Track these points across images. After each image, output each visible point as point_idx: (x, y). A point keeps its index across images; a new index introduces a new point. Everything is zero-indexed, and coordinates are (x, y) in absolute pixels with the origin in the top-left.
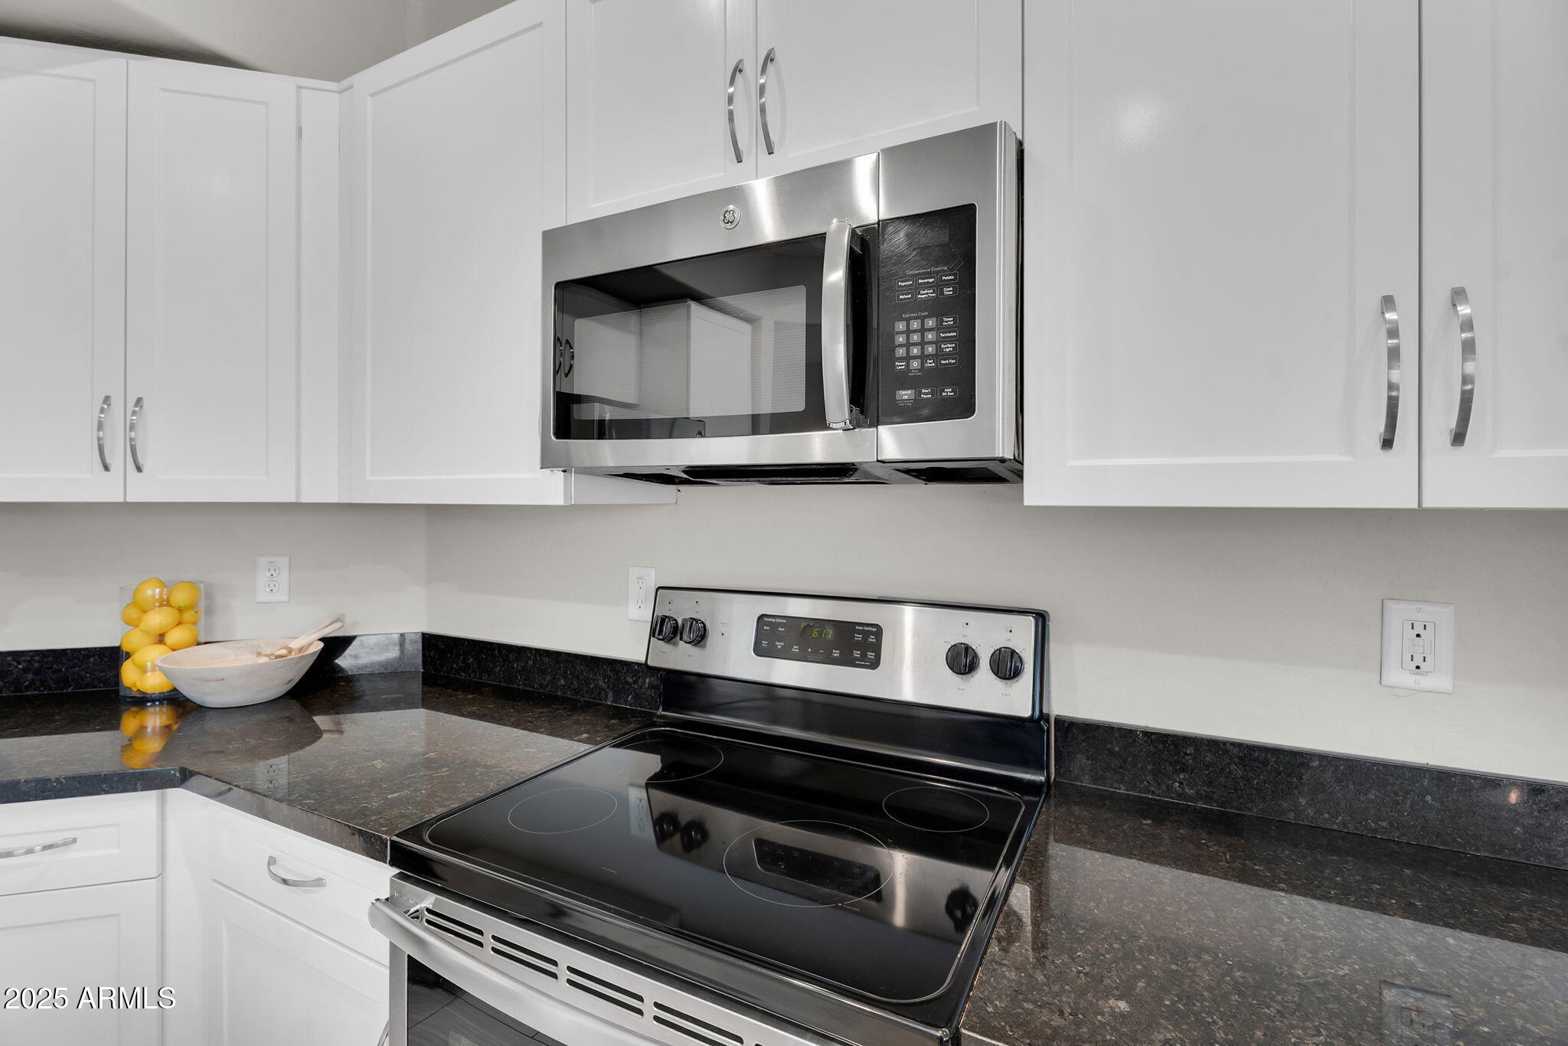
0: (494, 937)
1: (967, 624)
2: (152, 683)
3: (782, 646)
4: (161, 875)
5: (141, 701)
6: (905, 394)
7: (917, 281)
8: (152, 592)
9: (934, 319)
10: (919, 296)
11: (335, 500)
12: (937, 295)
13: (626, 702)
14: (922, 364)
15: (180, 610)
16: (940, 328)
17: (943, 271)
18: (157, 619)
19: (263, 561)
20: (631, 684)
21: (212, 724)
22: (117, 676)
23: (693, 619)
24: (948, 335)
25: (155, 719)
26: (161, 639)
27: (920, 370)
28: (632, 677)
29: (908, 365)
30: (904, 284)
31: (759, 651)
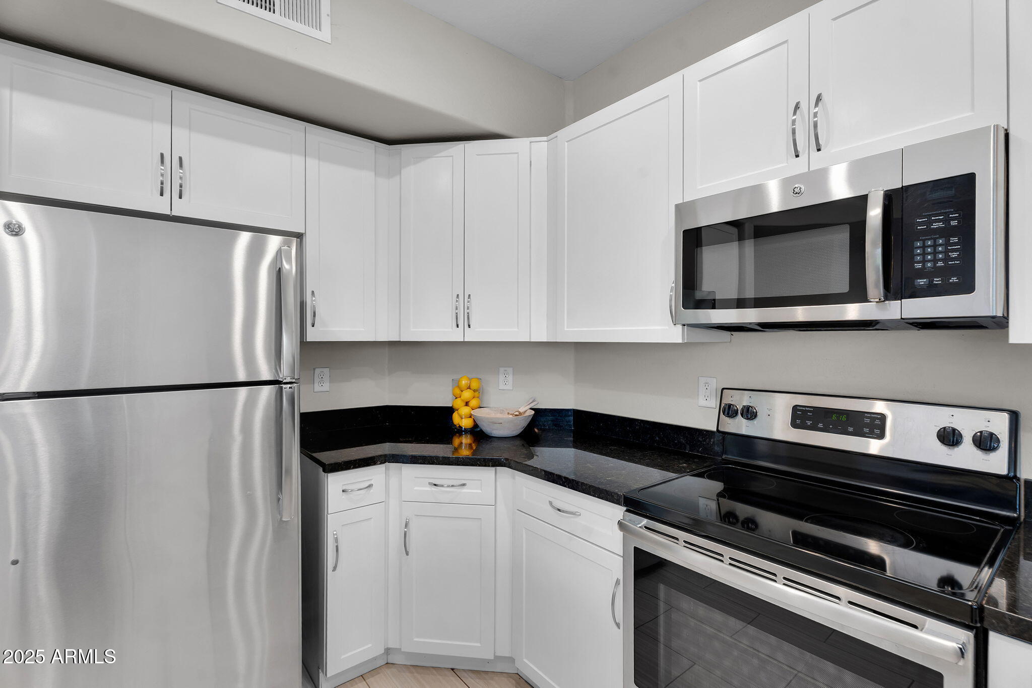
0: (684, 541)
1: (953, 416)
2: (466, 423)
3: (811, 424)
4: (495, 505)
5: (460, 431)
6: (922, 282)
7: (930, 218)
8: (464, 382)
9: (944, 239)
10: (932, 227)
11: (545, 340)
12: (946, 225)
13: (698, 451)
14: (935, 265)
15: (474, 391)
16: (948, 244)
17: (951, 212)
18: (467, 395)
19: (502, 370)
20: (701, 441)
21: (495, 444)
22: (451, 419)
23: (750, 406)
24: (954, 247)
25: (466, 440)
26: (467, 404)
27: (932, 268)
28: (702, 438)
29: (924, 265)
30: (920, 220)
31: (794, 425)
